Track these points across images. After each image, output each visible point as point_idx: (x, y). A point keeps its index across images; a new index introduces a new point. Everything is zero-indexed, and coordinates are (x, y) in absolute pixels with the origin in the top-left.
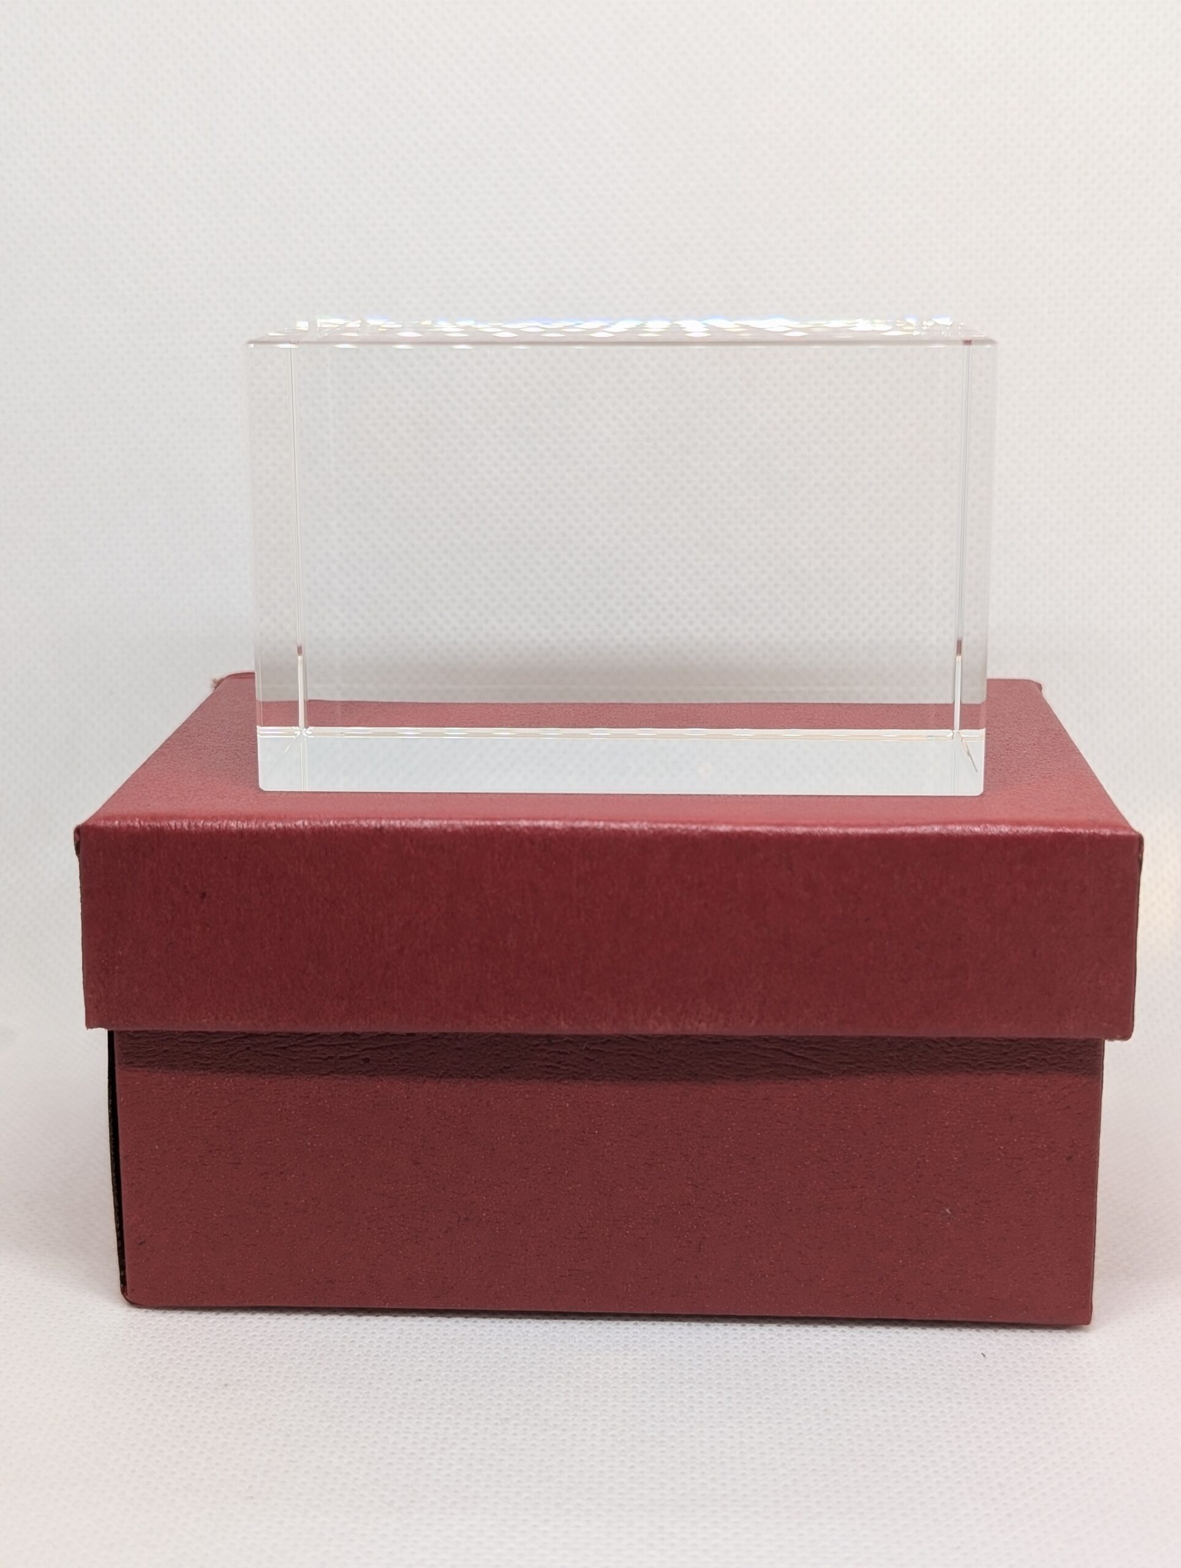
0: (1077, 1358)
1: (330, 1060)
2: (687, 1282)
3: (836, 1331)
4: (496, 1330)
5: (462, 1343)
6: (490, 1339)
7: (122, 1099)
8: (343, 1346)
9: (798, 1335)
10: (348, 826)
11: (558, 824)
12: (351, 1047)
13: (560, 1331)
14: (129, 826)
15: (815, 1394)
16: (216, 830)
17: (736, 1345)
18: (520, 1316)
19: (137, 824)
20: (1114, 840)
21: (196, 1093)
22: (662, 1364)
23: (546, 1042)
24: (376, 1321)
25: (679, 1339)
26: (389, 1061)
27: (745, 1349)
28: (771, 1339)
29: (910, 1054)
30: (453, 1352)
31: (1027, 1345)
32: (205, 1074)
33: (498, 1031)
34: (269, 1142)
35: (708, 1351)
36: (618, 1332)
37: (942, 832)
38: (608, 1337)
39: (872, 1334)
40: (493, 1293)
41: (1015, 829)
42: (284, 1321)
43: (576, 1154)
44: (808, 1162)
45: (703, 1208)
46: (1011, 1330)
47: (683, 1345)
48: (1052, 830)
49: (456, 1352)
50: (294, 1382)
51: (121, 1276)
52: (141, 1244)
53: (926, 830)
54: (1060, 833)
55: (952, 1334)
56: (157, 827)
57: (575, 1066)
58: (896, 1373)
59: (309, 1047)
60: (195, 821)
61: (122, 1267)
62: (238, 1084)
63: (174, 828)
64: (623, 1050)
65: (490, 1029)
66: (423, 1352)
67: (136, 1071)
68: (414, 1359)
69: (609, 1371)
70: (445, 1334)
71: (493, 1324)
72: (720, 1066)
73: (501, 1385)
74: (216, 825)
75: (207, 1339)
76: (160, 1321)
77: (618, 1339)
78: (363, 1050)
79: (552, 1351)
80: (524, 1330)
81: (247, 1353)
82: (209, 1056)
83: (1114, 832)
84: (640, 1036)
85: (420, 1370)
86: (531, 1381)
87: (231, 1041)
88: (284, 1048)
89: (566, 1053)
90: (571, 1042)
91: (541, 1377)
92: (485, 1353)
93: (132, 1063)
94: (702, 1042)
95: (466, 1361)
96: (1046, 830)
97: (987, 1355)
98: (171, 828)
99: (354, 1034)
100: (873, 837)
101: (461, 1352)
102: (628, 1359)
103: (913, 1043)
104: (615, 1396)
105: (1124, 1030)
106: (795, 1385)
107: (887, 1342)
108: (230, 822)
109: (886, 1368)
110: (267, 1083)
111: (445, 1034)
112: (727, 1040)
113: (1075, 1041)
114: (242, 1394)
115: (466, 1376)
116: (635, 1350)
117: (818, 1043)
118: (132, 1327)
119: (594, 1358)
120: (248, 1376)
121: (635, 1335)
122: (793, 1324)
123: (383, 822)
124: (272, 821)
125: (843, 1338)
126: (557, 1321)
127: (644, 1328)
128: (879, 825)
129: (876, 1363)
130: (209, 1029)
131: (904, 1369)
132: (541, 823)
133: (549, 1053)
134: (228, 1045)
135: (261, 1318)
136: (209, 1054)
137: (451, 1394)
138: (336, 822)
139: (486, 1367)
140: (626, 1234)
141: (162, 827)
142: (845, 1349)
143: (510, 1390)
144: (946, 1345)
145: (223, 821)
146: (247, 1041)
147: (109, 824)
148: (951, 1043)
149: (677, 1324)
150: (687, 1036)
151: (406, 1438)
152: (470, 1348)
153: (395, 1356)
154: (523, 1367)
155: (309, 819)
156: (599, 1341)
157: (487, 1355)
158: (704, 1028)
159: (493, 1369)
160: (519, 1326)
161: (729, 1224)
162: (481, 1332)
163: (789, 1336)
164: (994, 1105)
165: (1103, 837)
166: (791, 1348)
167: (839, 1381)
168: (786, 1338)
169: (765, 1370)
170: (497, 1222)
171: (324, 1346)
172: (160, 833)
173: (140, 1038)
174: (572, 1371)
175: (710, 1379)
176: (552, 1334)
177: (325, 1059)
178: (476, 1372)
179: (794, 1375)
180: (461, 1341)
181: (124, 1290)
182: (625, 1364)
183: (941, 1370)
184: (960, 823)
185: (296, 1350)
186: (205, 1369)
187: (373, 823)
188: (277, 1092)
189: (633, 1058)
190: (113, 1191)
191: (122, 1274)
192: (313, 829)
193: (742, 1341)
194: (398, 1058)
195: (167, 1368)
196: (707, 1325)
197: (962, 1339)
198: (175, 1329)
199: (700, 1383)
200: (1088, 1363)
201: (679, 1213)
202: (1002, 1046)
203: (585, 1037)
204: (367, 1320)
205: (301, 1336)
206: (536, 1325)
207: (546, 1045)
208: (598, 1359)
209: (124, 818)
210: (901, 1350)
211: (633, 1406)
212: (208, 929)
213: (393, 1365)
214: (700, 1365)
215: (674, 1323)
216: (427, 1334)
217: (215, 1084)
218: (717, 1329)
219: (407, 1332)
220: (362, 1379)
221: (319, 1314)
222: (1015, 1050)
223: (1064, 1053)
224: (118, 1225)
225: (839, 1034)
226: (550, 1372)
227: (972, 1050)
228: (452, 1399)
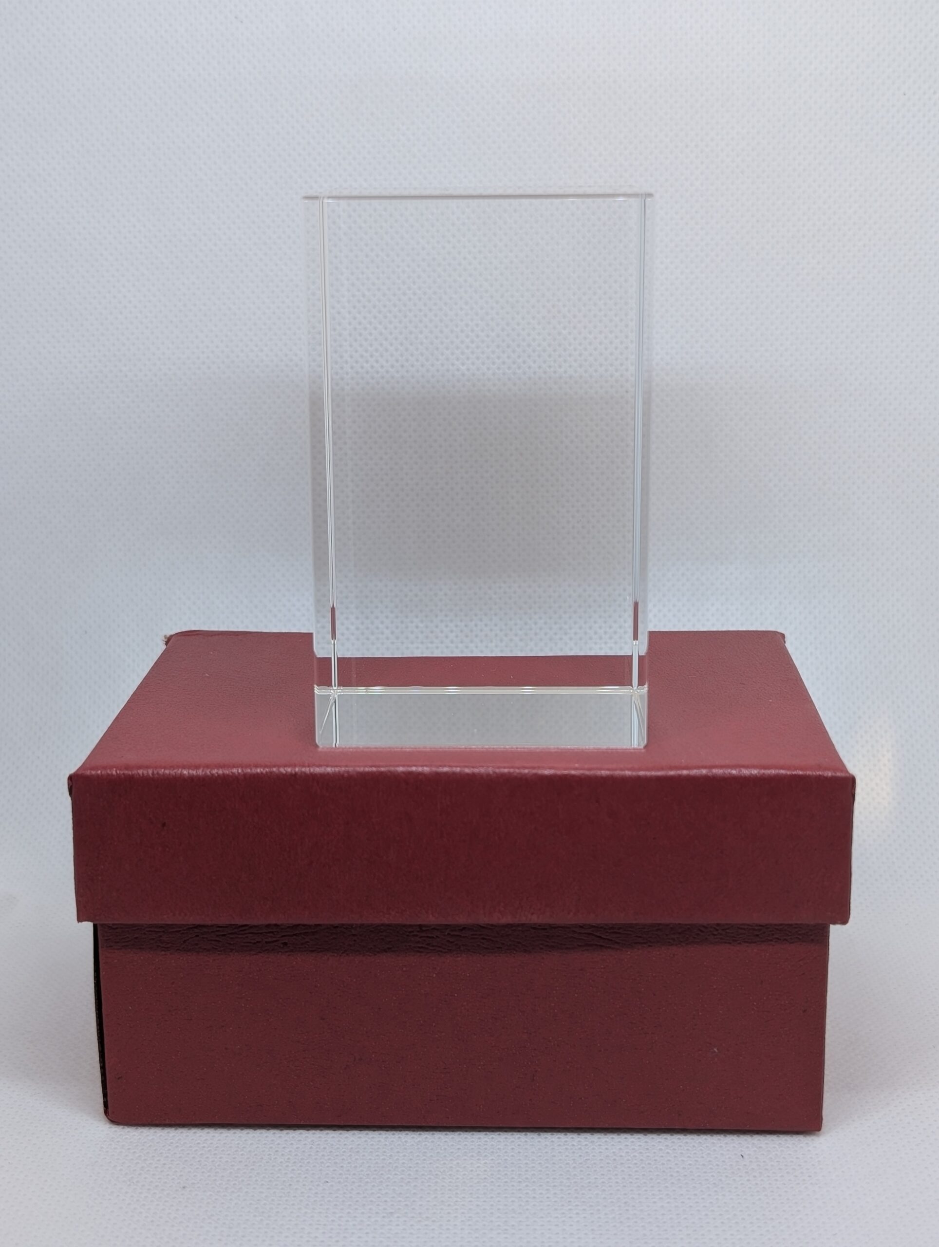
0: (811, 1158)
1: (258, 944)
2: (524, 1103)
3: (634, 1138)
4: (383, 1140)
5: (358, 1152)
6: (378, 1148)
7: (104, 973)
8: (270, 1155)
9: (606, 1141)
10: (271, 772)
11: (426, 769)
12: (274, 934)
13: (430, 1141)
14: (108, 775)
15: (618, 1190)
16: (173, 776)
17: (560, 1150)
18: (401, 1129)
19: (114, 773)
20: (834, 780)
21: (159, 968)
22: (506, 1167)
23: (418, 930)
24: (294, 1135)
25: (518, 1147)
26: (302, 944)
27: (567, 1154)
28: (586, 1145)
29: (687, 936)
30: (351, 1159)
31: (774, 1147)
32: (166, 955)
33: (382, 922)
34: (213, 1004)
35: (540, 1156)
36: (473, 1142)
37: (709, 774)
38: (466, 1145)
39: (660, 1140)
40: (380, 1113)
41: (762, 771)
42: (226, 1135)
43: (441, 1011)
44: (613, 1016)
45: (535, 1050)
46: (763, 1135)
47: (521, 1151)
48: (789, 773)
49: (353, 1159)
50: (234, 1184)
51: (104, 1102)
52: (119, 1078)
53: (696, 773)
54: (795, 775)
55: (719, 1139)
56: (129, 775)
57: (440, 947)
58: (678, 1172)
59: (241, 934)
60: (157, 770)
61: (105, 1095)
62: (190, 962)
63: (141, 775)
64: (476, 935)
65: (377, 921)
66: (329, 1159)
67: (114, 952)
68: (323, 1165)
69: (466, 1173)
70: (345, 1145)
71: (380, 1136)
72: (547, 946)
73: (387, 1186)
74: (173, 772)
75: (169, 1150)
76: (134, 1135)
77: (473, 1147)
78: (282, 936)
79: (424, 1158)
80: (403, 1141)
81: (199, 1161)
82: (168, 941)
83: (833, 774)
84: (488, 924)
85: (327, 1174)
86: (409, 1182)
87: (184, 930)
88: (224, 935)
89: (433, 937)
90: (437, 930)
91: (416, 1178)
92: (375, 1160)
93: (111, 946)
94: (534, 928)
95: (361, 1166)
96: (783, 772)
97: (744, 1156)
98: (139, 775)
99: (276, 925)
100: (658, 779)
101: (357, 1159)
102: (480, 1163)
103: (689, 929)
104: (471, 1194)
105: (844, 919)
106: (603, 1182)
107: (672, 1146)
108: (183, 770)
109: (670, 1168)
110: (211, 961)
111: (343, 925)
112: (552, 927)
113: (808, 925)
114: (197, 1195)
115: (361, 1178)
116: (486, 1156)
117: (619, 929)
118: (113, 1141)
119: (455, 1163)
120: (200, 1180)
121: (486, 1143)
122: (602, 1133)
123: (297, 769)
124: (214, 769)
125: (639, 1144)
126: (427, 1133)
127: (493, 1138)
128: (662, 769)
129: (663, 1164)
130: (169, 922)
131: (684, 1168)
132: (414, 769)
133: (421, 937)
134: (183, 933)
135: (208, 1133)
136: (168, 940)
137: (350, 1193)
138: (262, 770)
139: (375, 1171)
140: (479, 1069)
141: (133, 775)
142: (641, 1153)
143: (394, 1189)
144: (714, 1148)
145: (178, 770)
146: (196, 930)
147: (93, 772)
148: (718, 928)
149: (517, 1134)
150: (523, 925)
151: (317, 1229)
152: (364, 1156)
153: (309, 1163)
154: (403, 1171)
155: (242, 767)
156: (459, 1149)
157: (376, 1161)
158: (535, 919)
159: (381, 1172)
160: (399, 1137)
161: (555, 1061)
162: (372, 1143)
163: (599, 1143)
164: (749, 973)
165: (826, 778)
166: (600, 1152)
167: (636, 1179)
168: (597, 1144)
169: (581, 1171)
170: (383, 1061)
171: (255, 1155)
172: (131, 779)
173: (117, 928)
174: (440, 1173)
175: (541, 1178)
176: (424, 1144)
177: (255, 943)
178: (368, 1175)
179: (602, 1175)
180: (357, 1150)
181: (106, 1112)
182: (478, 1167)
183: (711, 1169)
184: (721, 767)
185: (234, 1158)
186: (168, 1175)
187: (289, 770)
188: (219, 967)
189: (482, 941)
190: (98, 1040)
191: (105, 1100)
192: (245, 775)
193: (564, 1147)
194: (308, 942)
195: (140, 1174)
196: (539, 1135)
197: (727, 1143)
198: (145, 1142)
199: (534, 1182)
200: (819, 1161)
201: (518, 1053)
202: (754, 930)
203: (447, 925)
204: (287, 1133)
205: (238, 1147)
206: (412, 1136)
207: (418, 932)
208: (458, 1163)
209: (105, 768)
210: (682, 1153)
211: (485, 1201)
212: (167, 849)
213: (307, 1170)
214: (534, 1167)
215: (514, 1133)
216: (332, 1145)
217: (173, 961)
218: (546, 1138)
219: (317, 1143)
220: (284, 1181)
221: (251, 1129)
222: (764, 933)
223: (799, 934)
224: (102, 1064)
225: (634, 922)
226: (423, 1175)
227: (732, 933)
228: (351, 1197)
